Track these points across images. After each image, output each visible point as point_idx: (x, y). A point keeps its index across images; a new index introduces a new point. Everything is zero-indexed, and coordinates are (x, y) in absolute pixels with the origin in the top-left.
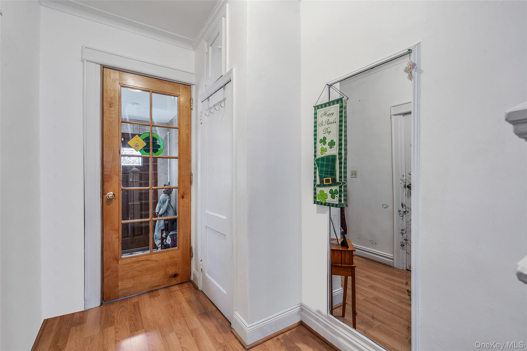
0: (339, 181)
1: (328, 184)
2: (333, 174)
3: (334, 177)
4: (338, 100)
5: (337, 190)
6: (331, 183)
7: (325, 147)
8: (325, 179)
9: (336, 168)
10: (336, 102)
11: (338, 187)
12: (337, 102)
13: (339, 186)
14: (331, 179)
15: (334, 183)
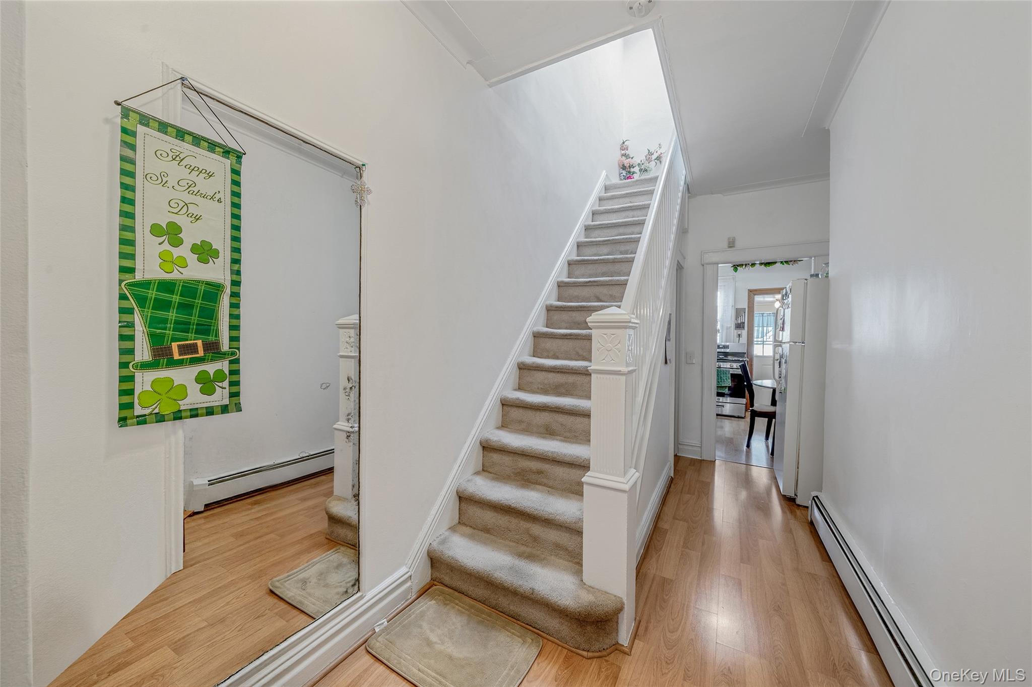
0: (230, 348)
1: (190, 358)
2: (206, 328)
3: (212, 338)
4: (230, 152)
5: (222, 370)
6: (201, 353)
7: (176, 252)
8: (179, 346)
9: (220, 315)
10: (222, 150)
11: (226, 363)
12: (223, 152)
13: (229, 360)
14: (203, 344)
15: (212, 353)
